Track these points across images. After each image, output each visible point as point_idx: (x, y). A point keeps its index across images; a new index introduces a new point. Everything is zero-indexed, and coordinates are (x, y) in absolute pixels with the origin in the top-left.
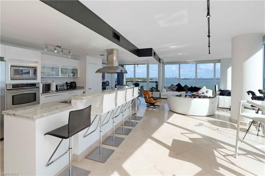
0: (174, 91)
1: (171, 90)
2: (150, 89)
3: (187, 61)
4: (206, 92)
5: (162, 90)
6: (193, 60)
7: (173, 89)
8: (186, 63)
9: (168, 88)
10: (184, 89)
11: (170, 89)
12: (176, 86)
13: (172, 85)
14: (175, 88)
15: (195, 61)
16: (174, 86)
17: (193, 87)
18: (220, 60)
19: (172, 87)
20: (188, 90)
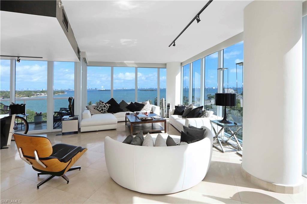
0: (104, 113)
1: (100, 112)
2: (57, 113)
3: (125, 62)
4: (152, 110)
5: (83, 113)
7: (102, 110)
8: (123, 65)
9: (95, 108)
10: (121, 108)
11: (98, 110)
13: (101, 103)
14: (107, 108)
15: (136, 62)
16: (103, 104)
17: (134, 103)
18: (166, 64)
19: (101, 105)
20: (126, 109)
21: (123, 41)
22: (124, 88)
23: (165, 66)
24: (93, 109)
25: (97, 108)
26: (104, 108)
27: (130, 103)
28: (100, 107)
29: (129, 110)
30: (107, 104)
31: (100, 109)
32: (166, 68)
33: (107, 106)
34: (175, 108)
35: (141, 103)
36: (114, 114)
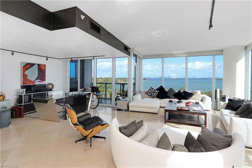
0: (153, 98)
1: (149, 97)
3: (174, 52)
4: (202, 100)
6: (182, 52)
7: (151, 95)
8: (172, 55)
9: (145, 93)
10: (168, 95)
11: (148, 95)
12: (157, 90)
13: (151, 89)
14: (156, 93)
15: (185, 52)
16: (153, 90)
17: (182, 91)
18: (223, 50)
19: (151, 91)
20: (173, 97)
21: (154, 33)
22: (196, 77)
23: (221, 52)
24: (144, 93)
25: (147, 93)
26: (153, 94)
27: (178, 91)
28: (150, 93)
29: (176, 98)
30: (156, 91)
31: (150, 94)
32: (223, 55)
33: (155, 92)
34: (228, 102)
35: (190, 92)
36: (161, 100)
